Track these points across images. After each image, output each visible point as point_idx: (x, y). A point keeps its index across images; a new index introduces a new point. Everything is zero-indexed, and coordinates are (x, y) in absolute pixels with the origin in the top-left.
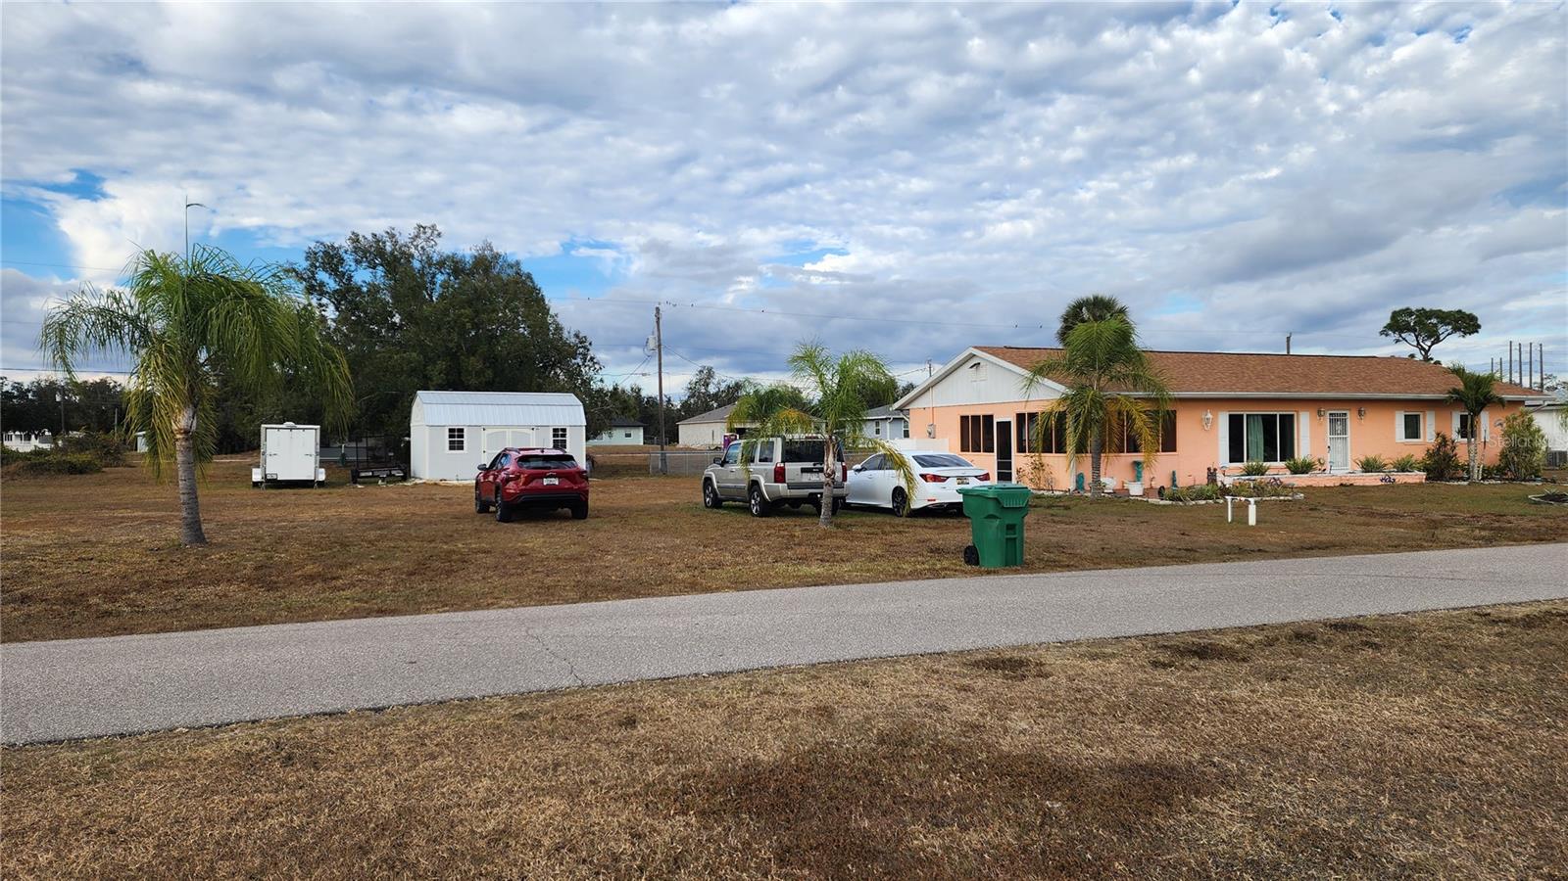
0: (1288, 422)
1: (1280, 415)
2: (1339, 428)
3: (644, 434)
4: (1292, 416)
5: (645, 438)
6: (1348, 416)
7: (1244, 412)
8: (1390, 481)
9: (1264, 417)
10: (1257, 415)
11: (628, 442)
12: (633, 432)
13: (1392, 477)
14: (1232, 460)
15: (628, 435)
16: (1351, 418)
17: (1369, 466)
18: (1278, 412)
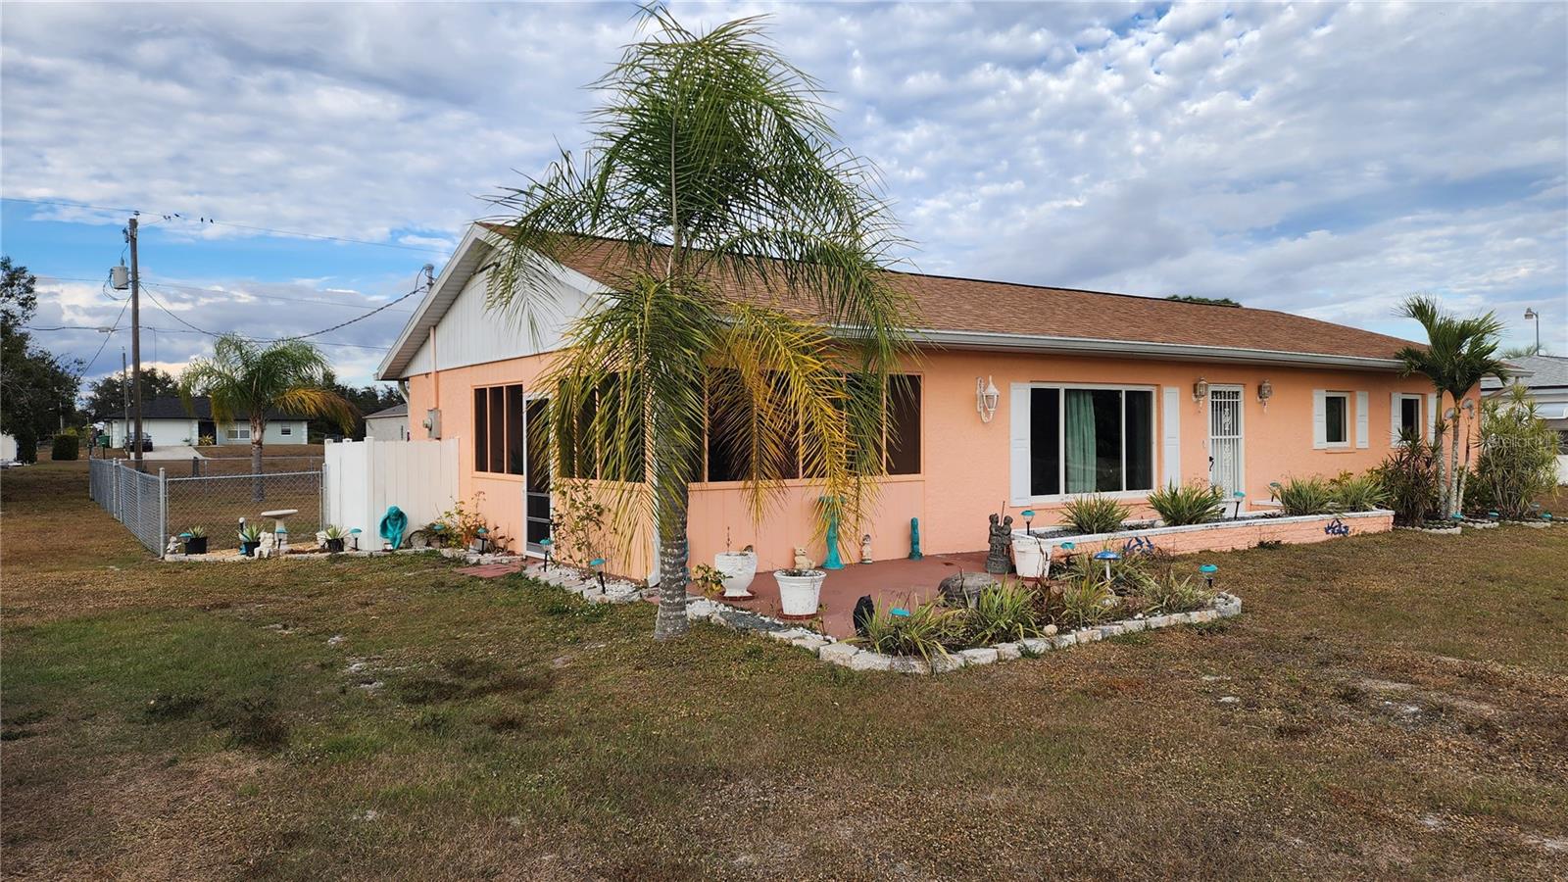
0: (1141, 404)
1: (1127, 392)
2: (1227, 419)
3: (308, 428)
4: (1149, 394)
5: (309, 438)
6: (1242, 394)
7: (1061, 382)
8: (1340, 532)
9: (1097, 395)
10: (1085, 391)
11: (286, 440)
12: (293, 428)
13: (1344, 523)
14: (1036, 490)
15: (286, 432)
16: (1246, 401)
17: (1297, 502)
18: (1122, 384)
